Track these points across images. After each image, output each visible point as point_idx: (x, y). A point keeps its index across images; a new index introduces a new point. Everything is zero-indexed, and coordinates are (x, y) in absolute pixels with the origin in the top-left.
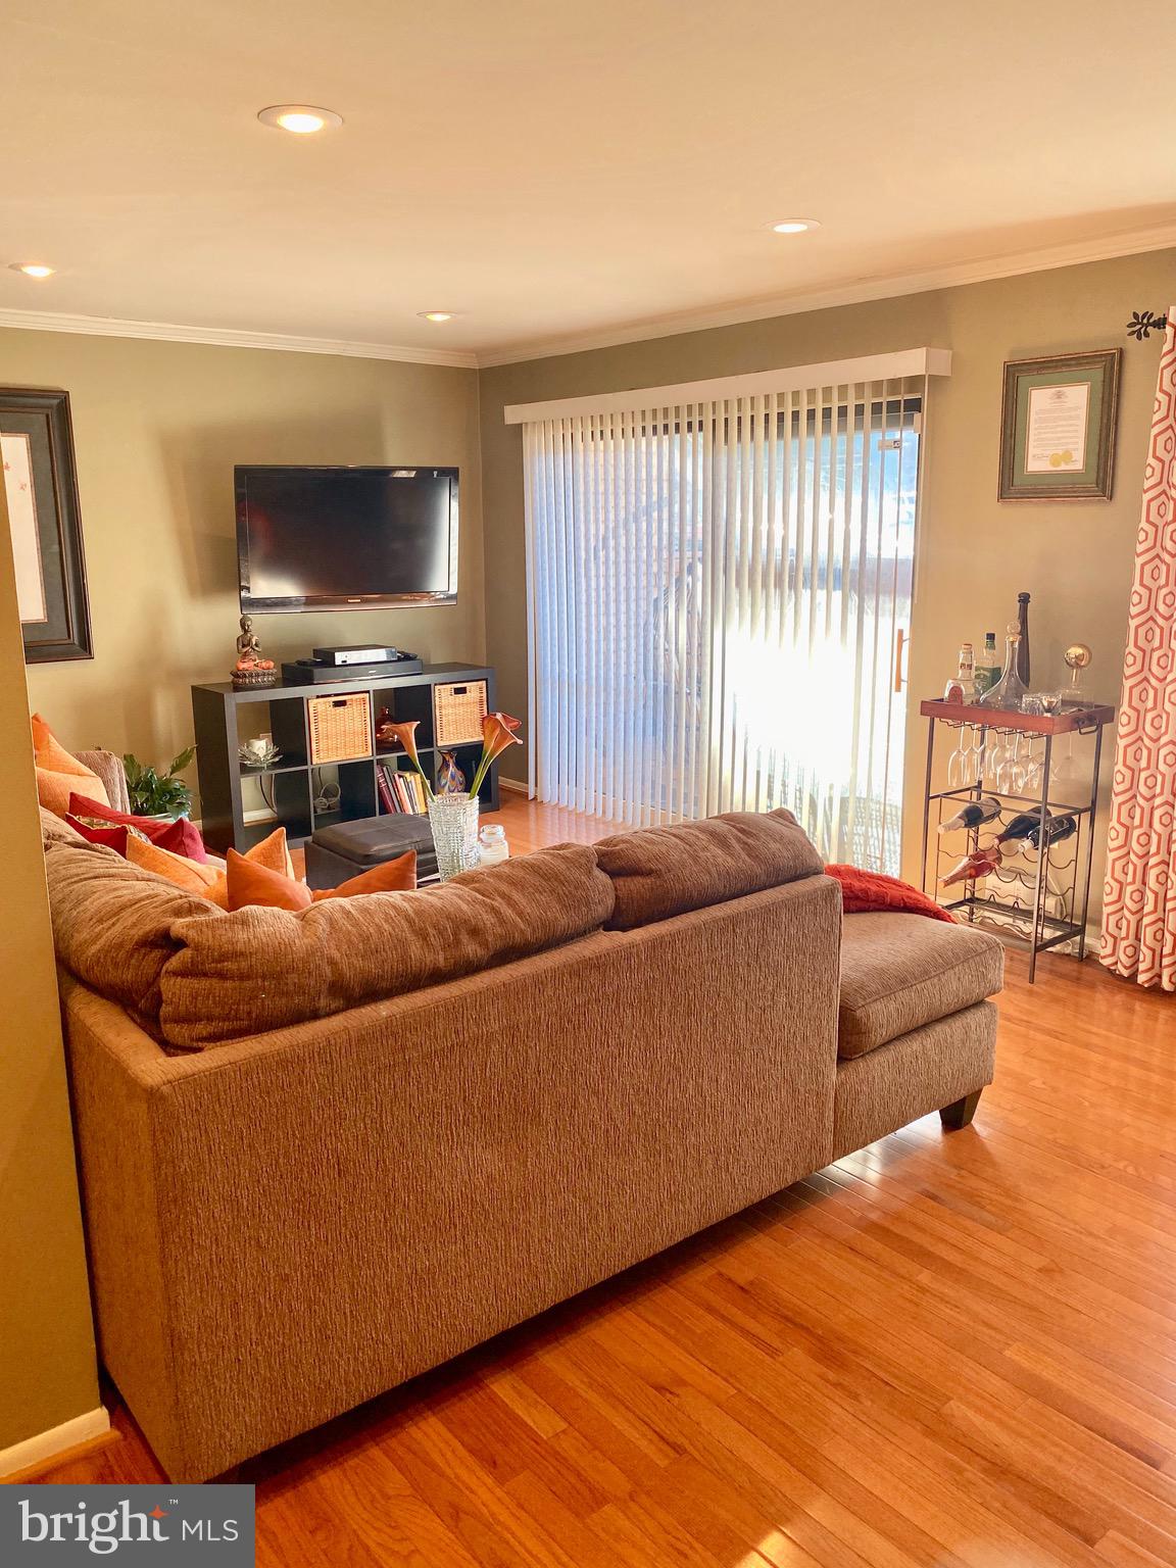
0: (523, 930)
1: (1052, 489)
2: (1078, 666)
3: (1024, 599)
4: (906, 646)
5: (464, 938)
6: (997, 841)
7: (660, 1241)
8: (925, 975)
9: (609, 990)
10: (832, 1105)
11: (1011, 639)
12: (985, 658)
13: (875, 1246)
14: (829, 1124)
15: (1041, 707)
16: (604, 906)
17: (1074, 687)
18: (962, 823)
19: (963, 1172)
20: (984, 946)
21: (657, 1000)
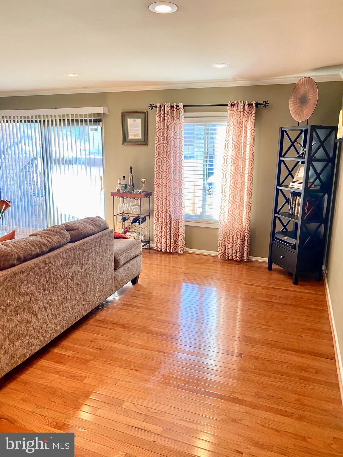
0: (55, 244)
1: (134, 142)
2: (144, 183)
3: (131, 168)
4: (102, 180)
5: (42, 246)
6: (131, 224)
7: (85, 313)
8: (129, 249)
9: (73, 256)
10: (114, 279)
11: (130, 177)
12: (124, 182)
13: (126, 308)
14: (114, 284)
15: (138, 193)
16: (69, 239)
17: (144, 188)
18: (122, 221)
19: (139, 291)
20: (138, 243)
21: (82, 258)
